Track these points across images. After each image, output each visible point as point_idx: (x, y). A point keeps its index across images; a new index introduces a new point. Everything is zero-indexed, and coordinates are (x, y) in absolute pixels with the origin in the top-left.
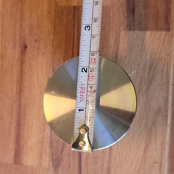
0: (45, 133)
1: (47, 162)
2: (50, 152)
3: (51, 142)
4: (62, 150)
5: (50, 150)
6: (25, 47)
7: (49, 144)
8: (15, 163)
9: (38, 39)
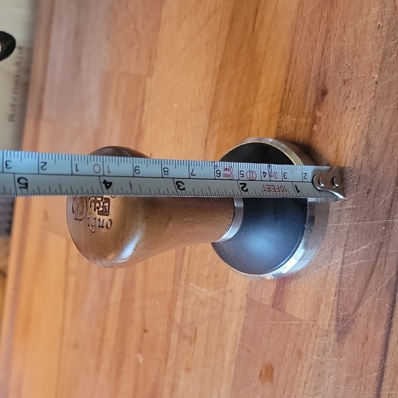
0: (332, 263)
1: (326, 319)
2: (336, 302)
3: (340, 284)
4: (358, 305)
5: (336, 298)
6: (324, 93)
7: (336, 287)
8: (272, 307)
9: (349, 79)
